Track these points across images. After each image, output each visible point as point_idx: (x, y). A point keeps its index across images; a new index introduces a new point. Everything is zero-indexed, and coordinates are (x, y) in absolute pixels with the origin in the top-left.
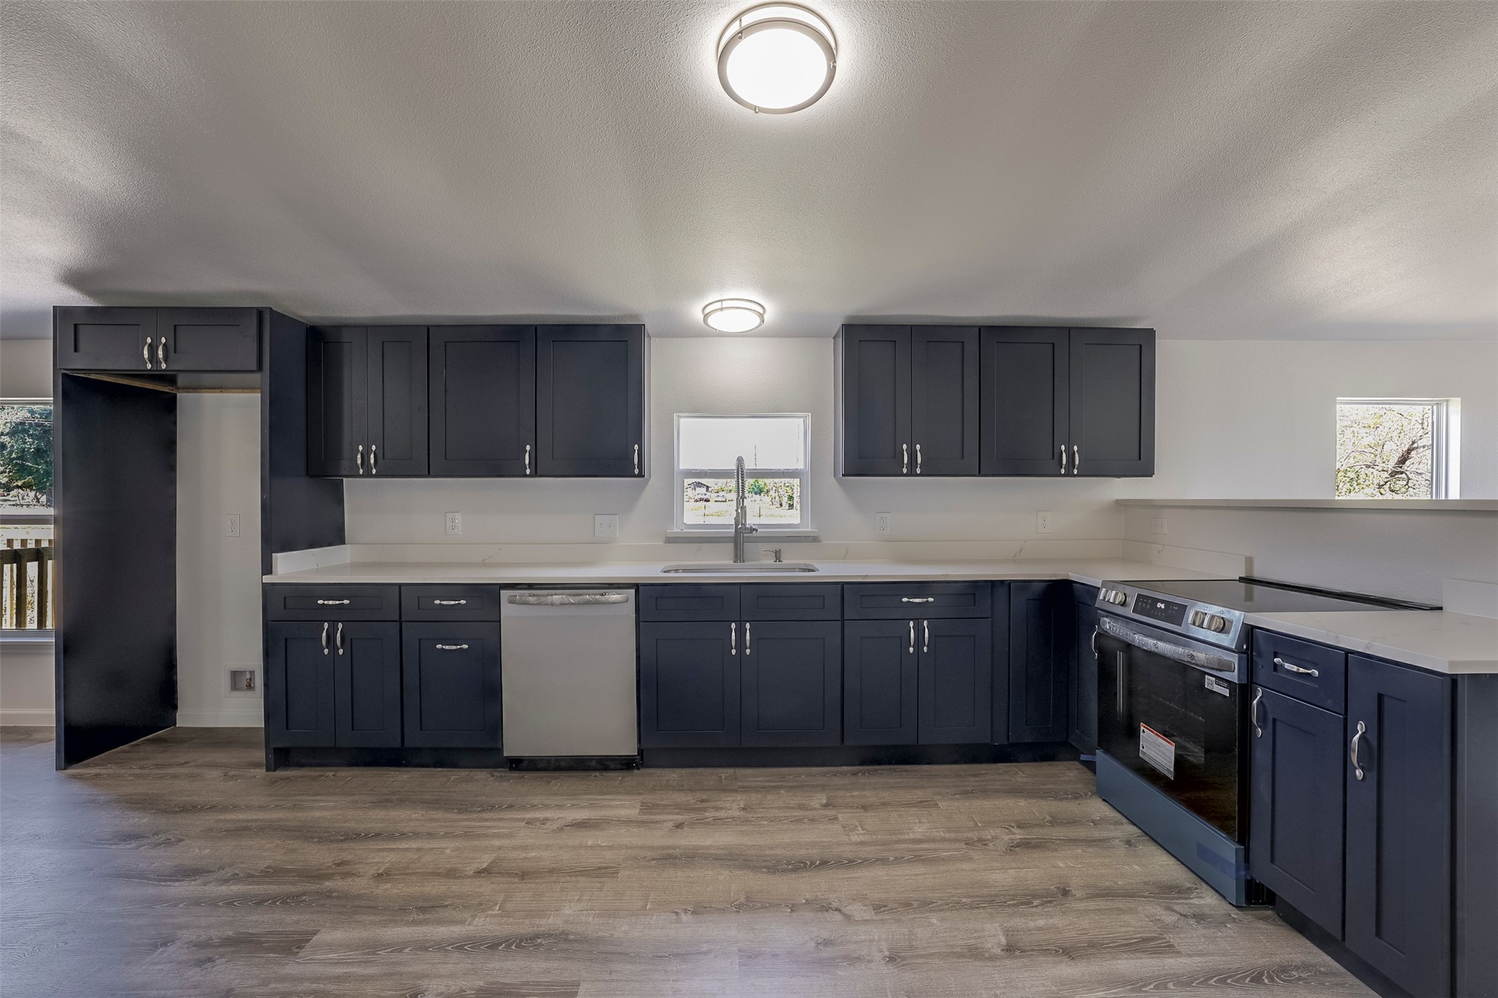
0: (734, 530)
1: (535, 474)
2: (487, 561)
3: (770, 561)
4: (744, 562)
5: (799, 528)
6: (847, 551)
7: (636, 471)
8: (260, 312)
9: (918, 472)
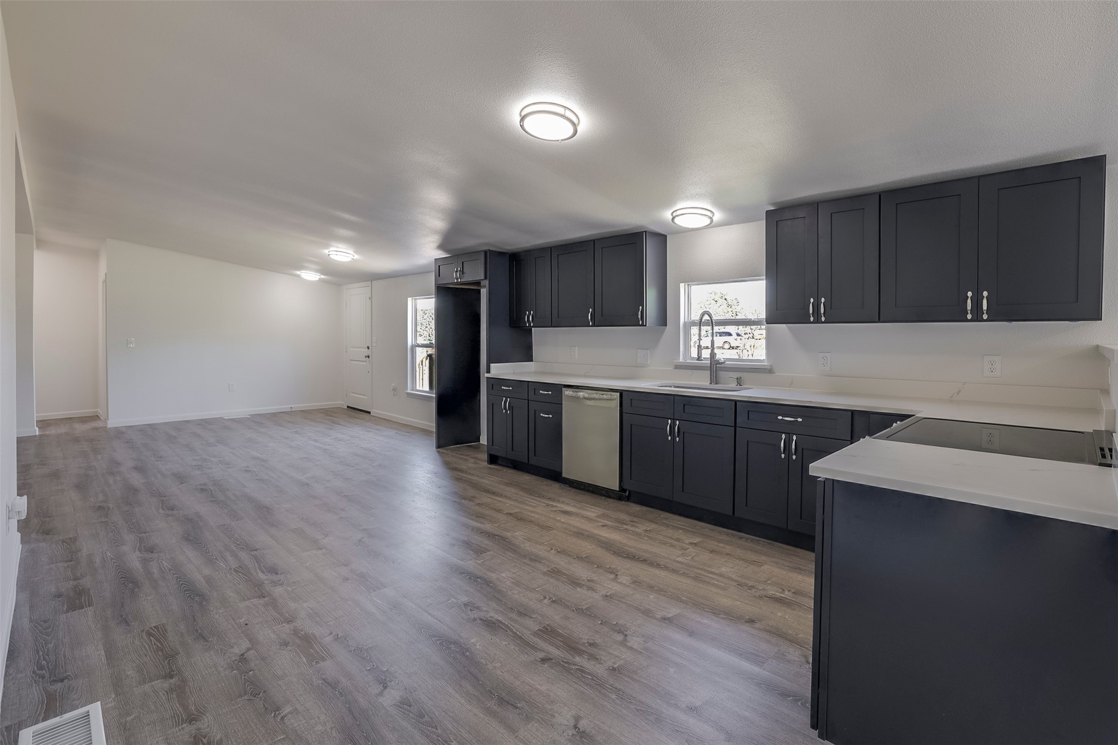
0: (709, 362)
1: (594, 325)
2: (586, 374)
3: (733, 385)
4: (716, 384)
5: (763, 362)
6: (792, 381)
7: (641, 323)
8: (486, 252)
9: (823, 320)
